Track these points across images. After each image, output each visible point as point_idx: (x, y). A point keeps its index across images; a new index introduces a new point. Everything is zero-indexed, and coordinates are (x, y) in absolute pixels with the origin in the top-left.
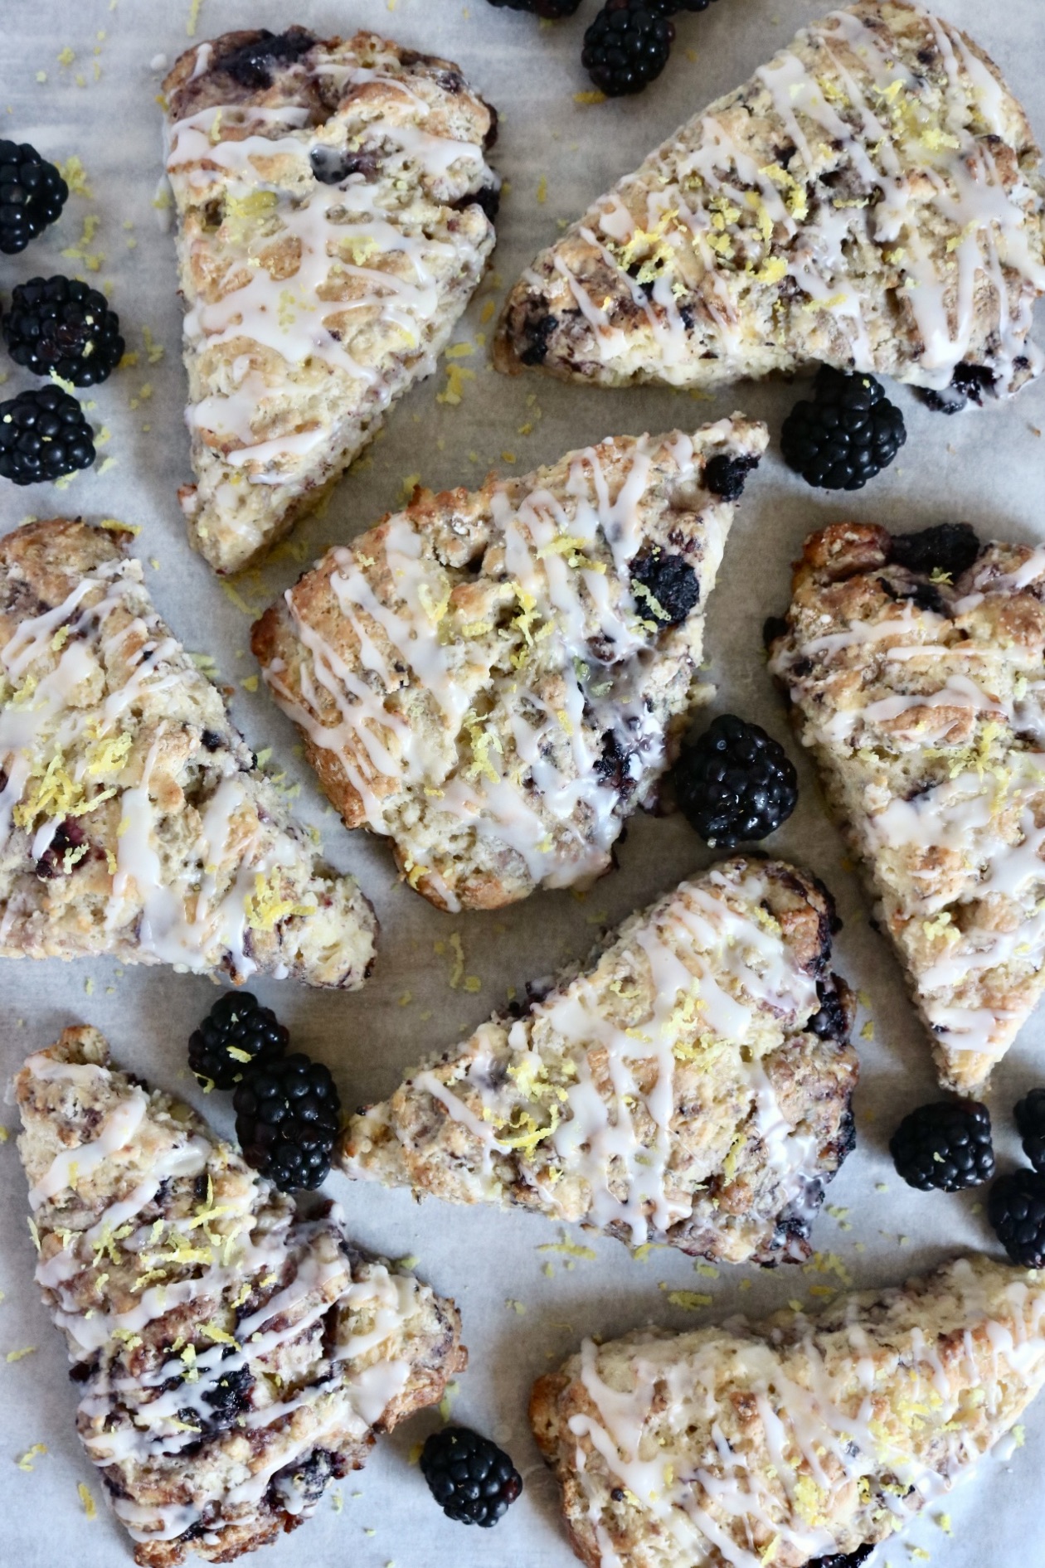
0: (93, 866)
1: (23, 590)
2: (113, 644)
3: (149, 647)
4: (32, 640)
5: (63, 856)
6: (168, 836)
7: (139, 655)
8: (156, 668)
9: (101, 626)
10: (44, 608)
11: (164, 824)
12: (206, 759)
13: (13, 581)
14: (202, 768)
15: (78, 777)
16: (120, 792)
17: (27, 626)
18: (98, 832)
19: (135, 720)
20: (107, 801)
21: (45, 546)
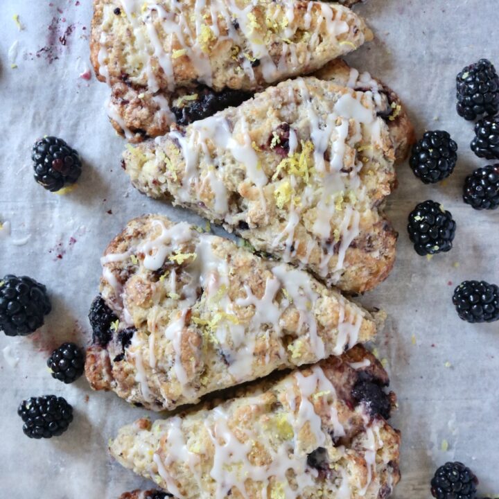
0: (263, 141)
1: (368, 249)
2: (311, 245)
3: (294, 254)
4: (349, 228)
5: (280, 138)
6: (238, 172)
7: (296, 247)
8: (285, 245)
9: (322, 251)
10: (353, 246)
11: (243, 176)
12: (240, 216)
13: (375, 250)
14: (240, 211)
15: (292, 177)
16: (270, 180)
17: (355, 233)
18: (269, 157)
19: (281, 216)
20: (274, 173)
21: (371, 274)
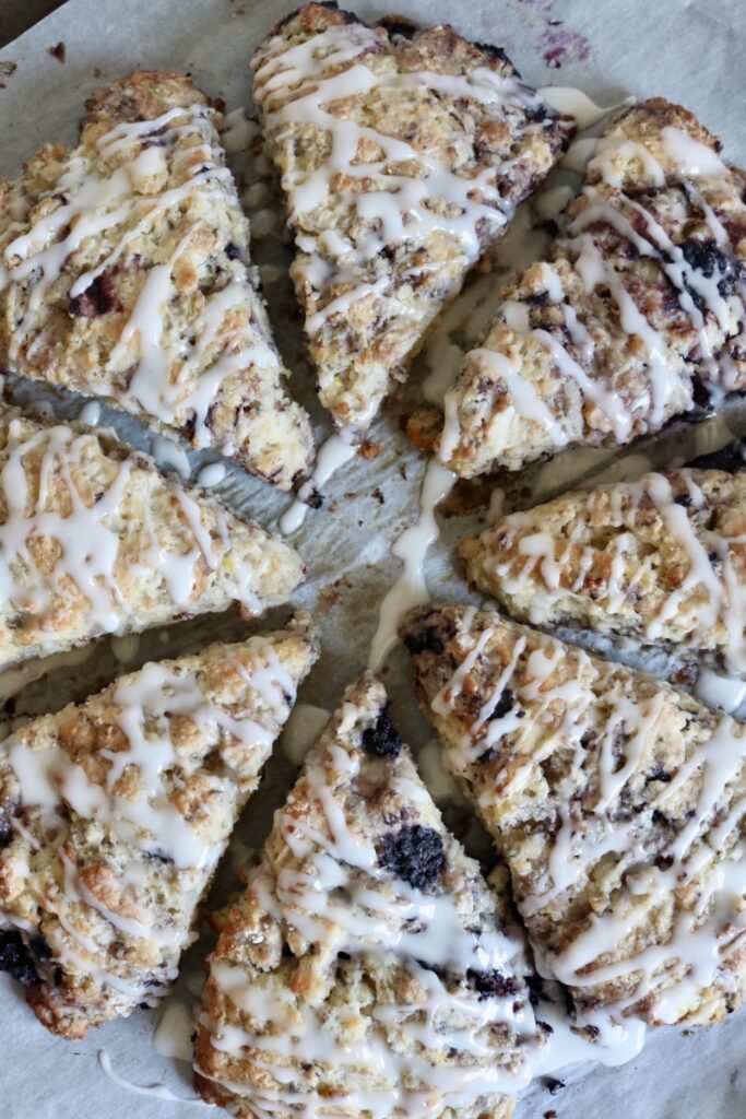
0: (113, 315)
1: (130, 104)
2: (182, 155)
4: (124, 137)
6: (176, 310)
7: (199, 168)
8: (208, 181)
9: (178, 142)
10: (141, 119)
11: (176, 300)
12: (223, 261)
13: (125, 97)
14: (219, 270)
16: (151, 265)
17: (123, 127)
18: (124, 291)
19: (180, 214)
21: (158, 82)
